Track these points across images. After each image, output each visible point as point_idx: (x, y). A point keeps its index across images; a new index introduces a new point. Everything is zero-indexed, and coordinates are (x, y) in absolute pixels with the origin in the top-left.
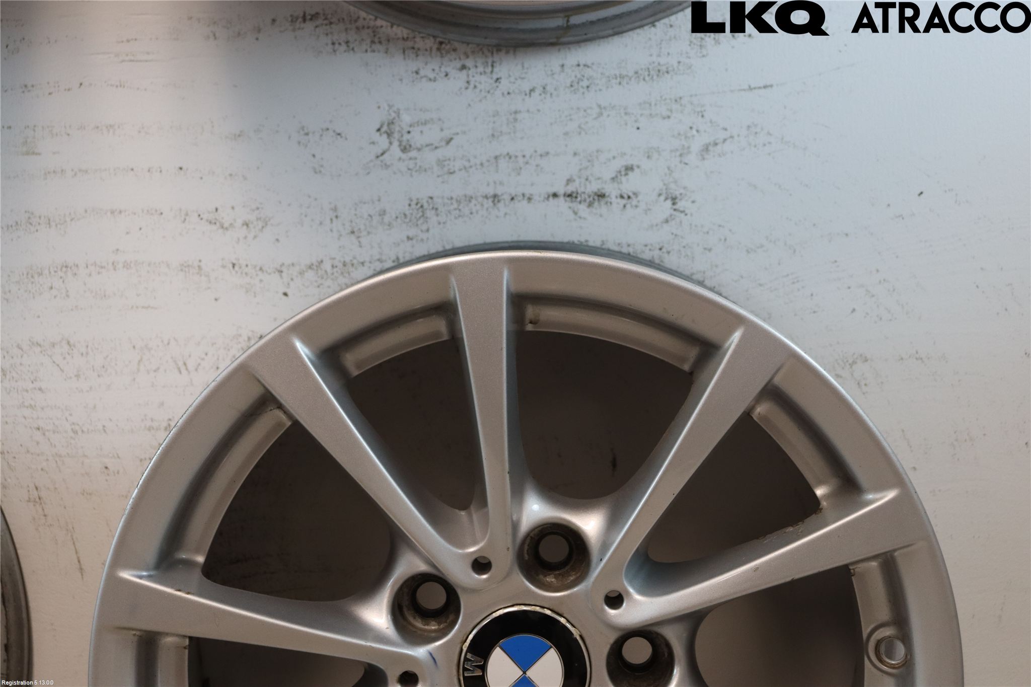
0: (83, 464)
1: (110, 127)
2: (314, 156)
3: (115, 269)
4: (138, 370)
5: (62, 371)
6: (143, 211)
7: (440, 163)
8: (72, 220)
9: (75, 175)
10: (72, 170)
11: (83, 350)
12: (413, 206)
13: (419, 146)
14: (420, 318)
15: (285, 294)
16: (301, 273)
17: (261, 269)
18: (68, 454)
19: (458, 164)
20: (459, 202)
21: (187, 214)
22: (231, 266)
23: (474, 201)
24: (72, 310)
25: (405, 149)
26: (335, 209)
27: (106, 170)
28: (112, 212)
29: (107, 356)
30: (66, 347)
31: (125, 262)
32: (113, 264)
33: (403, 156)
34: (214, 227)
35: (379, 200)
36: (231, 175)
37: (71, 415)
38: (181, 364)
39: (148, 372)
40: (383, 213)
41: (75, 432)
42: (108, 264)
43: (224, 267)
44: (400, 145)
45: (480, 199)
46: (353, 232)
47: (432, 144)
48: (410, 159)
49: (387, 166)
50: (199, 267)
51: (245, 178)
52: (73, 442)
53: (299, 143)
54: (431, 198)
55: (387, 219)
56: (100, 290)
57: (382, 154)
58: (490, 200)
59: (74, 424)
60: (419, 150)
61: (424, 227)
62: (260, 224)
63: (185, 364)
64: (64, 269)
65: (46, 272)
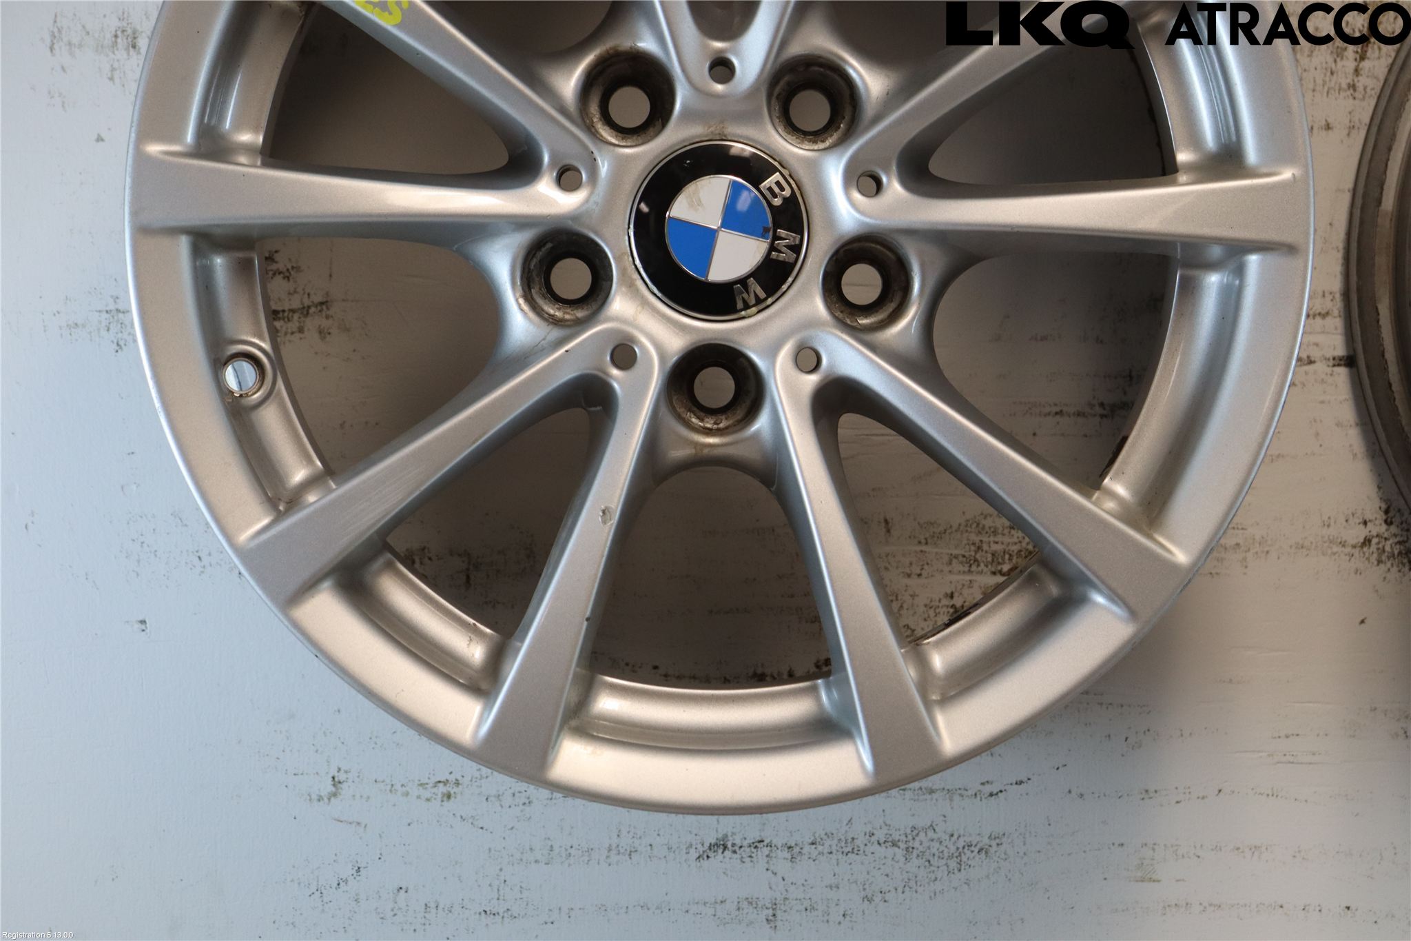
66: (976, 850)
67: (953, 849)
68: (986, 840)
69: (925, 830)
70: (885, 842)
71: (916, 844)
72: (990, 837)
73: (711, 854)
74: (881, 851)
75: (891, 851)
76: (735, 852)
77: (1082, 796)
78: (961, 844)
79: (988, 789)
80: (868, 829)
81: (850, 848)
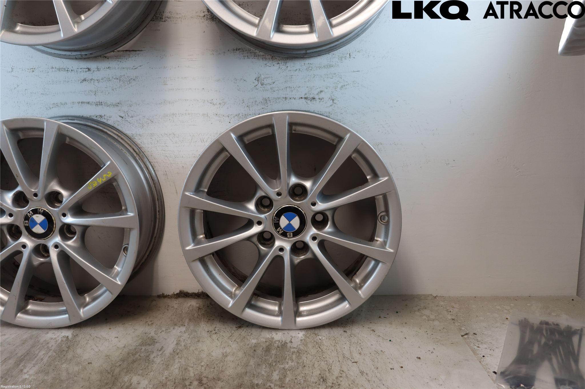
0: (177, 165)
1: (185, 78)
2: (238, 86)
3: (186, 115)
4: (191, 142)
5: (172, 141)
6: (193, 100)
7: (271, 88)
8: (175, 102)
9: (176, 90)
11: (178, 136)
12: (264, 100)
13: (266, 84)
14: (265, 128)
15: (230, 122)
16: (234, 117)
17: (223, 116)
18: (173, 163)
19: (276, 89)
20: (276, 99)
21: (204, 101)
22: (216, 115)
23: (280, 99)
24: (175, 125)
25: (262, 85)
26: (243, 100)
27: (184, 89)
28: (185, 100)
29: (183, 138)
30: (173, 135)
31: (188, 113)
32: (185, 114)
33: (262, 86)
34: (211, 104)
35: (255, 98)
36: (216, 91)
37: (174, 153)
38: (202, 140)
39: (194, 142)
40: (256, 101)
41: (175, 157)
43: (214, 115)
44: (261, 84)
45: (282, 98)
46: (248, 106)
47: (269, 84)
48: (263, 87)
49: (257, 89)
50: (207, 115)
51: (220, 92)
53: (234, 82)
54: (269, 98)
55: (257, 103)
56: (182, 120)
57: (256, 86)
58: (284, 99)
60: (266, 85)
61: (267, 105)
62: (224, 104)
63: (203, 140)
64: (173, 115)
65: (168, 115)
66: (133, 80)
67: (128, 79)
68: (134, 78)
69: (123, 76)
70: (116, 78)
71: (121, 79)
72: (135, 77)
73: (83, 82)
74: (115, 80)
75: (117, 80)
76: (87, 81)
77: (152, 68)
78: (130, 78)
79: (134, 67)
80: (112, 76)
81: (109, 80)
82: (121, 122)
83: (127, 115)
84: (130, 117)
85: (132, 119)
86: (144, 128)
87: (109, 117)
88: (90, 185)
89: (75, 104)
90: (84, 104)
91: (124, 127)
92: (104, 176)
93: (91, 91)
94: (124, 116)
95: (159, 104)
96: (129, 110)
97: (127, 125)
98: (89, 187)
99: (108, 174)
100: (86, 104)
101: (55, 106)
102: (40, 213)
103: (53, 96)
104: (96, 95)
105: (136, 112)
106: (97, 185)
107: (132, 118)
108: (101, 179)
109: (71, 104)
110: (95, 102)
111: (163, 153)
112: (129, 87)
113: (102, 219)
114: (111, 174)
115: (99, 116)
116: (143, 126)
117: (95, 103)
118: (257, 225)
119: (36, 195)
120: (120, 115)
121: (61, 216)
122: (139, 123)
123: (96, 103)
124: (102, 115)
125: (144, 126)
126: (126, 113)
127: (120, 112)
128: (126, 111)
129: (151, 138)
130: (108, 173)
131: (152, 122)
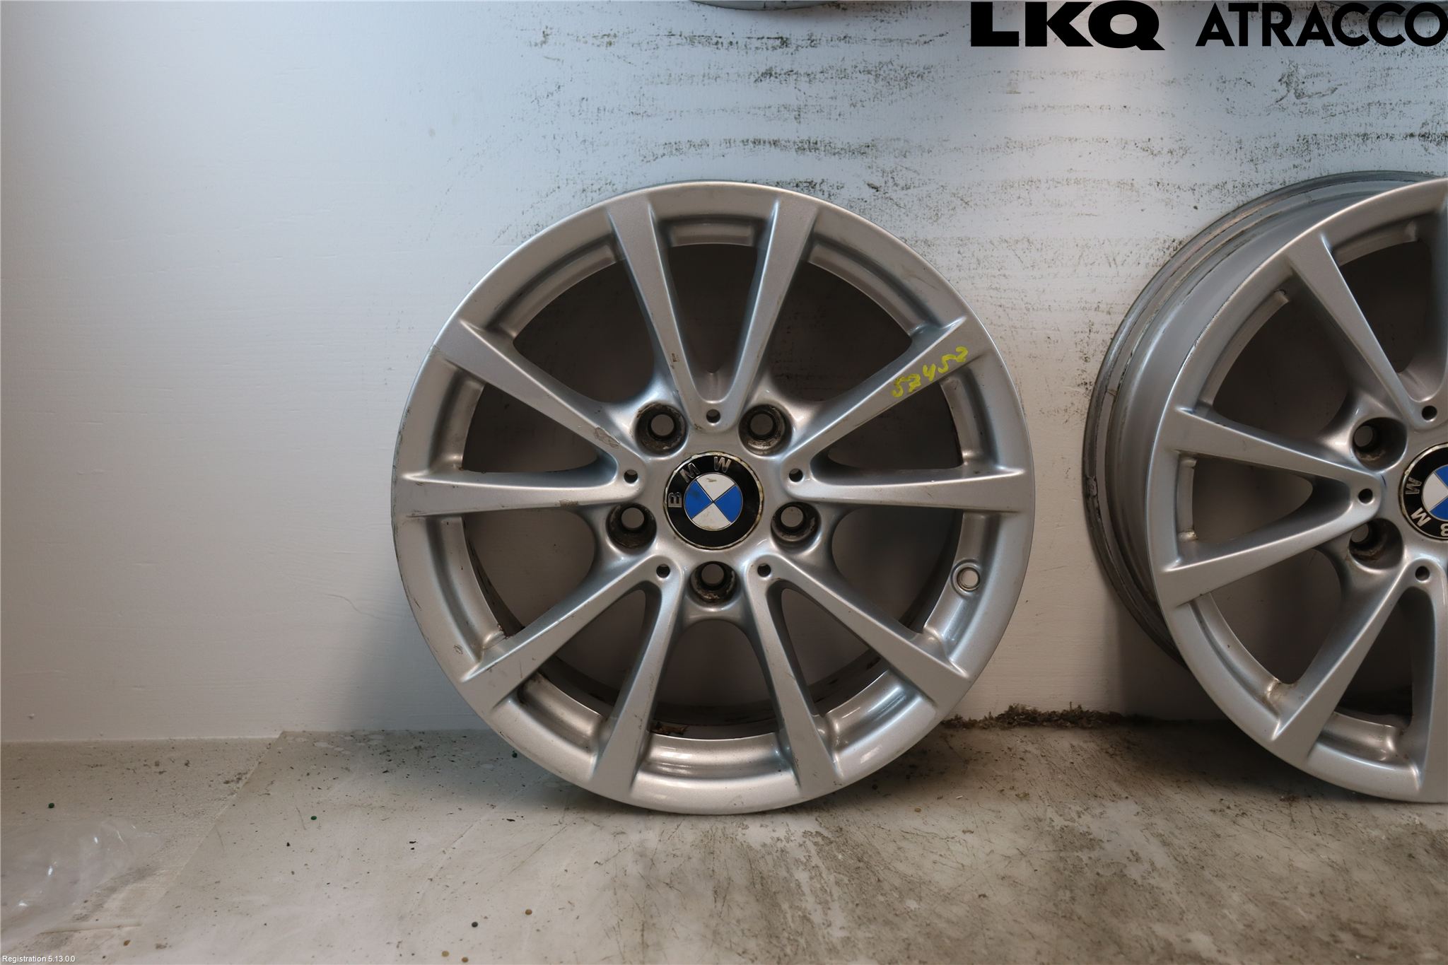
0: (1031, 334)
2: (1228, 99)
3: (1068, 184)
4: (1079, 263)
5: (1022, 262)
6: (1093, 139)
7: (1325, 107)
8: (1039, 145)
9: (1045, 110)
10: (1043, 106)
11: (1039, 246)
12: (1301, 141)
13: (1310, 94)
15: (1196, 208)
16: (1210, 191)
17: (1179, 187)
18: (1021, 326)
19: (1339, 109)
20: (1336, 138)
21: (1126, 143)
22: (1156, 183)
23: (1348, 139)
24: (1033, 215)
25: (1298, 97)
26: (1240, 142)
27: (1068, 107)
28: (1070, 140)
29: (1056, 252)
30: (1026, 243)
31: (1077, 179)
32: (1067, 180)
33: (1298, 101)
34: (1146, 154)
35: (1275, 136)
36: (1163, 113)
37: (1026, 296)
38: (1111, 259)
39: (1086, 265)
40: (1276, 146)
42: (1063, 180)
43: (1150, 185)
44: (1296, 93)
45: (1353, 137)
46: (1252, 160)
47: (1321, 93)
48: (1302, 104)
49: (1284, 109)
50: (1132, 184)
51: (1173, 116)
52: (1025, 317)
53: (1218, 89)
54: (1316, 135)
55: (1279, 151)
56: (1056, 200)
57: (1281, 99)
58: (1360, 138)
59: (1027, 303)
60: (1310, 97)
61: (1307, 158)
62: (1182, 152)
63: (1114, 260)
64: (1030, 183)
65: (1016, 185)
66: (916, 75)
67: (903, 75)
68: (921, 70)
69: (887, 64)
70: (864, 71)
71: (882, 73)
72: (924, 68)
73: (763, 79)
74: (861, 77)
75: (867, 77)
76: (776, 77)
78: (907, 72)
79: (923, 39)
80: (854, 63)
81: (843, 75)
82: (873, 204)
83: (891, 180)
84: (899, 187)
85: (906, 195)
86: (939, 221)
87: (835, 187)
88: (900, 387)
89: (733, 145)
90: (761, 147)
91: (880, 217)
92: (946, 358)
93: (785, 108)
94: (883, 185)
95: (991, 149)
96: (899, 168)
97: (888, 211)
98: (894, 392)
99: (957, 354)
100: (767, 144)
101: (671, 152)
102: (720, 471)
103: (667, 119)
104: (802, 120)
105: (919, 174)
106: (919, 385)
107: (905, 192)
108: (934, 367)
109: (720, 145)
110: (797, 140)
111: (991, 297)
112: (904, 99)
113: (926, 487)
114: (966, 353)
115: (805, 182)
116: (937, 214)
117: (795, 143)
118: (1359, 501)
119: (714, 416)
120: (871, 182)
121: (785, 479)
122: (927, 206)
123: (800, 145)
124: (815, 181)
125: (940, 215)
126: (890, 175)
127: (872, 173)
128: (888, 170)
129: (959, 253)
130: (958, 350)
131: (966, 203)
